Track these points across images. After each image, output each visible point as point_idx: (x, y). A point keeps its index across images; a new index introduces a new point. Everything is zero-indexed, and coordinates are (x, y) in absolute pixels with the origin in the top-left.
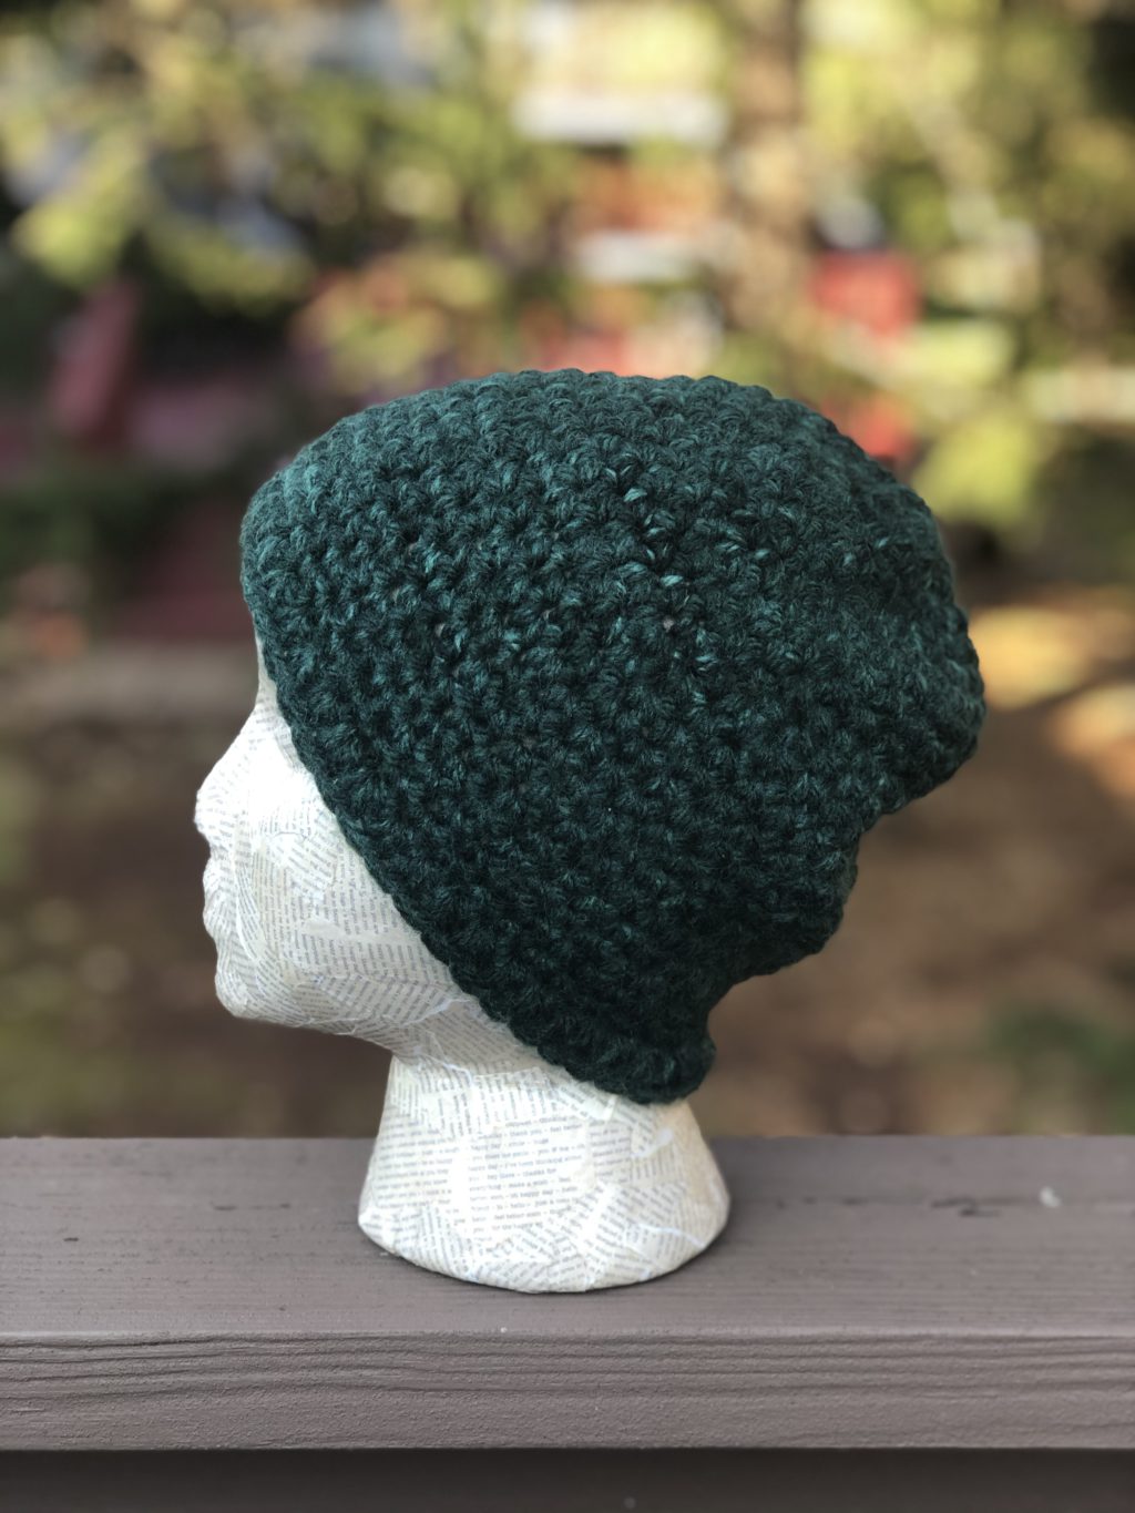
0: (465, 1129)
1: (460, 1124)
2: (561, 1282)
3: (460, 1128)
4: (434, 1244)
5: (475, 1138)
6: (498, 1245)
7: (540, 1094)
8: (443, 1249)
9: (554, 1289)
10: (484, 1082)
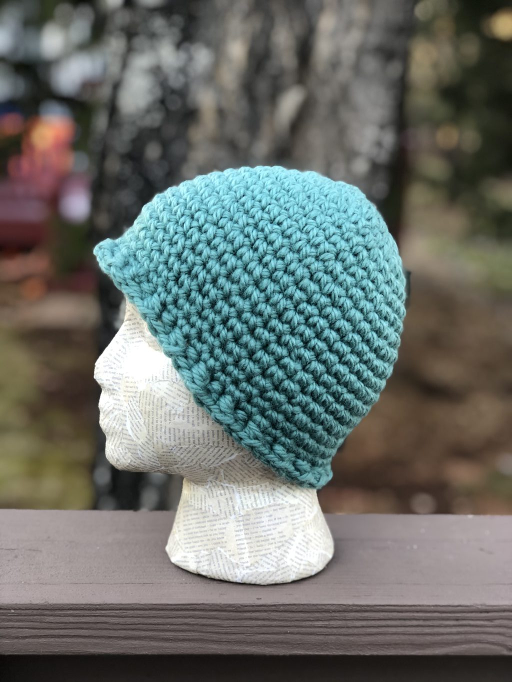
0: (232, 513)
1: (230, 511)
2: (281, 579)
3: (230, 512)
4: (219, 567)
5: (237, 517)
6: (251, 564)
7: (268, 495)
8: (224, 569)
9: (278, 582)
10: (242, 491)
